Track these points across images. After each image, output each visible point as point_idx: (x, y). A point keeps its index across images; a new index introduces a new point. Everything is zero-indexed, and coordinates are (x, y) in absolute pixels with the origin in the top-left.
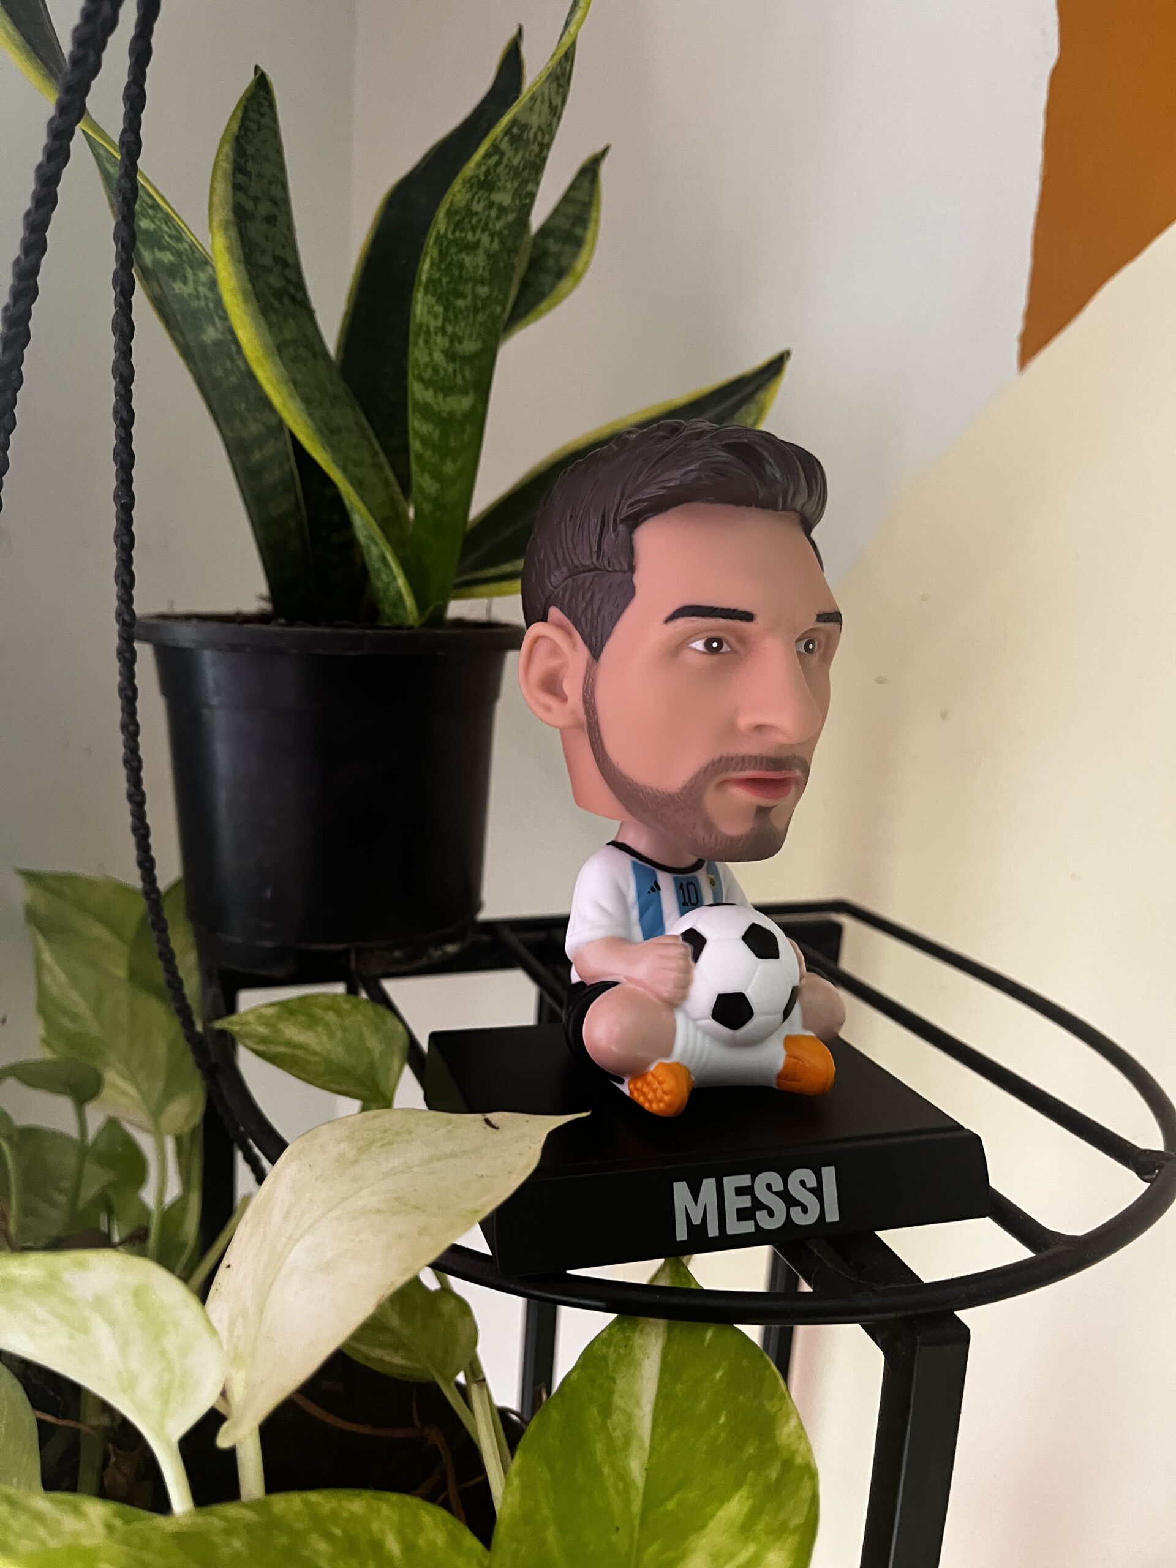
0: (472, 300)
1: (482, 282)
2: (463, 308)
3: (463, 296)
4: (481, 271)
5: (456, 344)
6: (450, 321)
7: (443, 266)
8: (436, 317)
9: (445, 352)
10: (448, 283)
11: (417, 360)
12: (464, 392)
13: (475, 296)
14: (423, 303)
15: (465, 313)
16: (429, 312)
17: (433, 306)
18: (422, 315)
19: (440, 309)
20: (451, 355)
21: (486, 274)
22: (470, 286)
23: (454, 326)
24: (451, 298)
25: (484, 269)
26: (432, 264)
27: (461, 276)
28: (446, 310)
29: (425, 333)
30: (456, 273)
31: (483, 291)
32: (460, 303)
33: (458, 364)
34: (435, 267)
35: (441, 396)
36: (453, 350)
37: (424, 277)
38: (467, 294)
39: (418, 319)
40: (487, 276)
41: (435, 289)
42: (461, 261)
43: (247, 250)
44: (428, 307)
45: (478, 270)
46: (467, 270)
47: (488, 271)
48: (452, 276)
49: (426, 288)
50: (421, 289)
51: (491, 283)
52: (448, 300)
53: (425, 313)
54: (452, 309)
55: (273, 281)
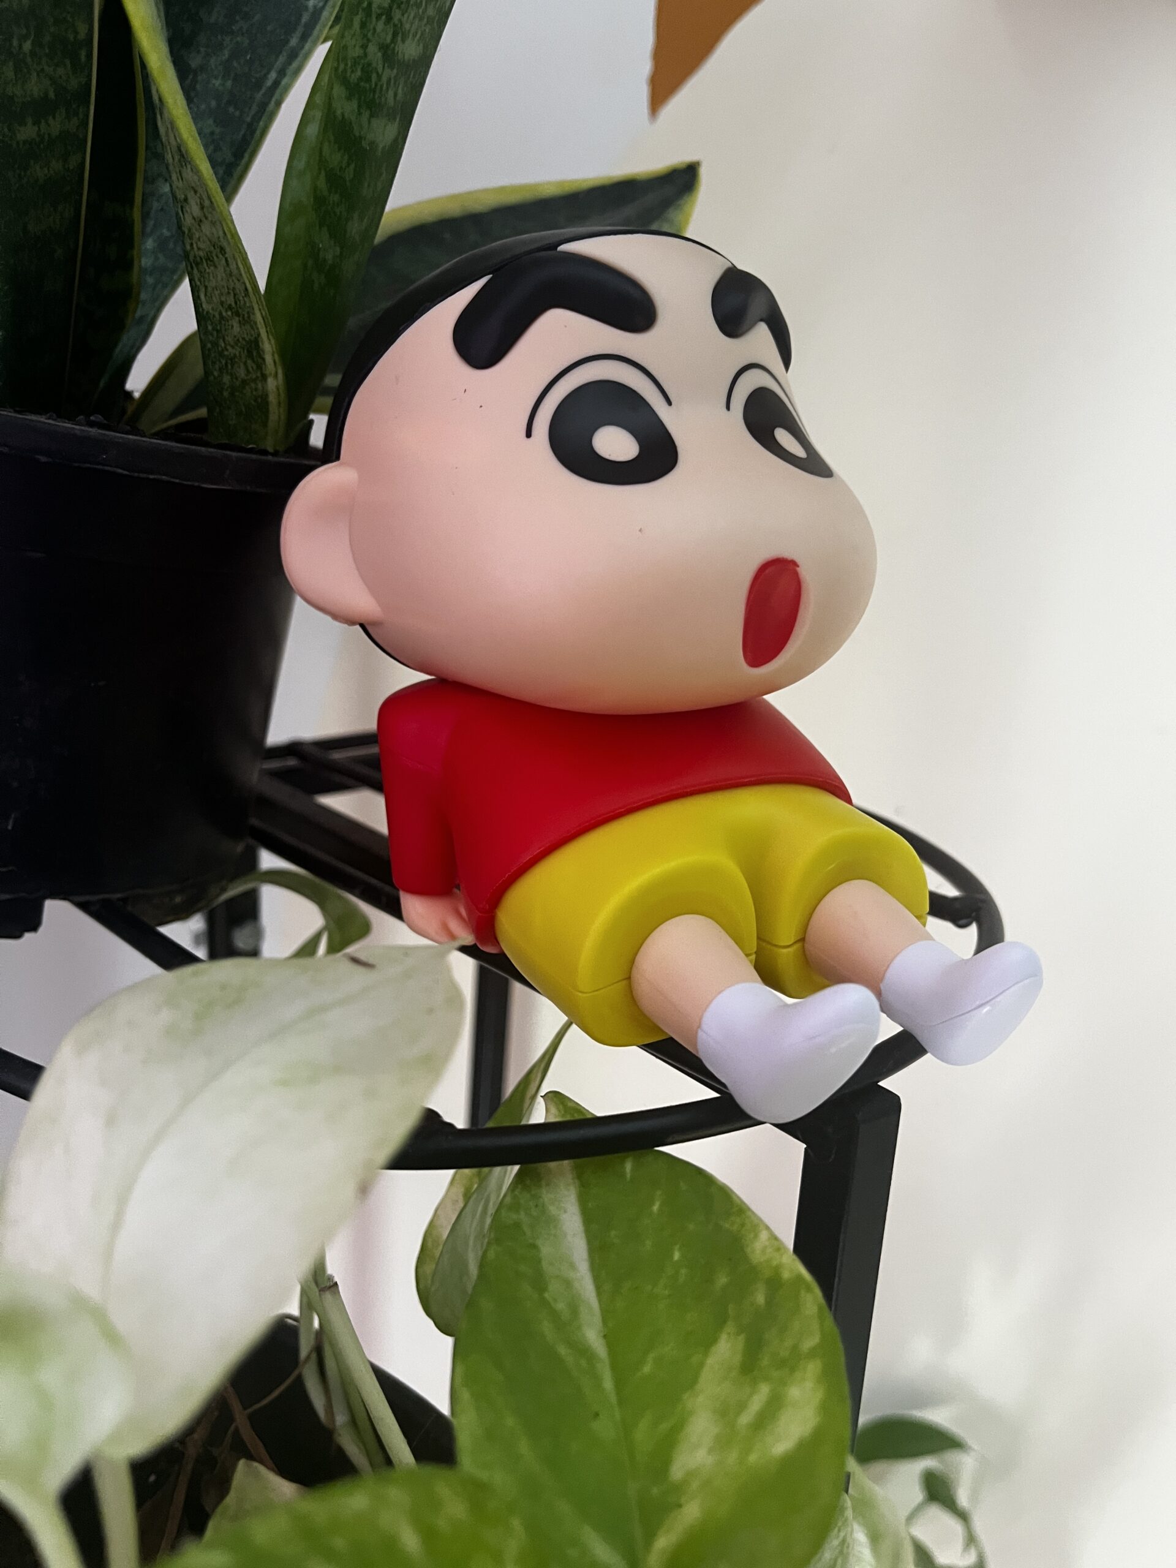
35: (366, 114)
36: (394, 49)
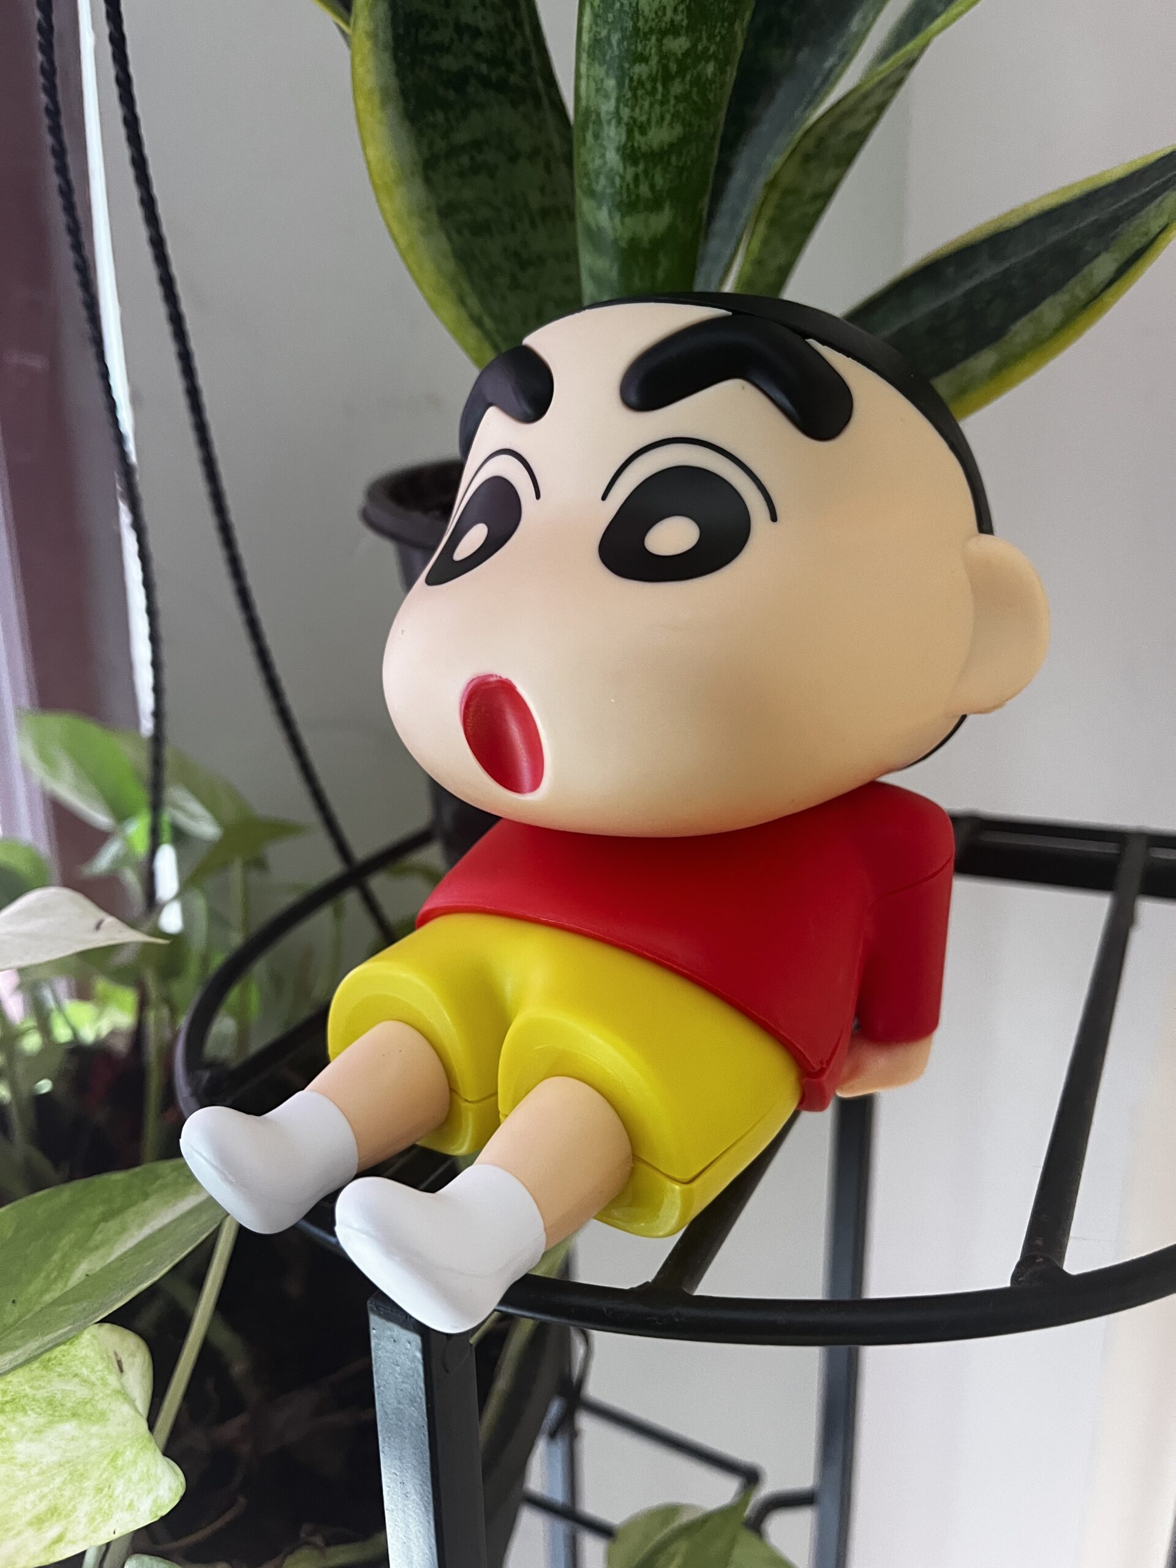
0: (659, 62)
1: (673, 30)
2: (644, 77)
3: (643, 59)
4: (669, 13)
5: (637, 136)
6: (626, 105)
7: (610, 17)
8: (607, 96)
9: (622, 150)
10: (620, 42)
11: (585, 164)
12: (656, 205)
14: (588, 76)
15: (649, 86)
16: (598, 90)
17: (602, 80)
18: (588, 97)
19: (611, 83)
20: (630, 154)
21: (681, 18)
22: (654, 39)
23: (633, 110)
24: (627, 65)
25: (675, 10)
26: (596, 16)
27: (636, 29)
28: (620, 85)
29: (594, 123)
30: (630, 24)
31: (679, 45)
32: (639, 70)
33: (641, 166)
34: (599, 21)
35: (617, 217)
36: (633, 146)
37: (586, 38)
38: (650, 55)
39: (584, 103)
40: (683, 20)
41: (604, 55)
42: (634, 5)
43: (401, 31)
44: (596, 83)
45: (664, 14)
46: (644, 17)
47: (683, 11)
48: (623, 30)
49: (592, 56)
50: (584, 56)
51: (691, 29)
52: (621, 67)
53: (593, 93)
54: (627, 81)
55: (449, 63)
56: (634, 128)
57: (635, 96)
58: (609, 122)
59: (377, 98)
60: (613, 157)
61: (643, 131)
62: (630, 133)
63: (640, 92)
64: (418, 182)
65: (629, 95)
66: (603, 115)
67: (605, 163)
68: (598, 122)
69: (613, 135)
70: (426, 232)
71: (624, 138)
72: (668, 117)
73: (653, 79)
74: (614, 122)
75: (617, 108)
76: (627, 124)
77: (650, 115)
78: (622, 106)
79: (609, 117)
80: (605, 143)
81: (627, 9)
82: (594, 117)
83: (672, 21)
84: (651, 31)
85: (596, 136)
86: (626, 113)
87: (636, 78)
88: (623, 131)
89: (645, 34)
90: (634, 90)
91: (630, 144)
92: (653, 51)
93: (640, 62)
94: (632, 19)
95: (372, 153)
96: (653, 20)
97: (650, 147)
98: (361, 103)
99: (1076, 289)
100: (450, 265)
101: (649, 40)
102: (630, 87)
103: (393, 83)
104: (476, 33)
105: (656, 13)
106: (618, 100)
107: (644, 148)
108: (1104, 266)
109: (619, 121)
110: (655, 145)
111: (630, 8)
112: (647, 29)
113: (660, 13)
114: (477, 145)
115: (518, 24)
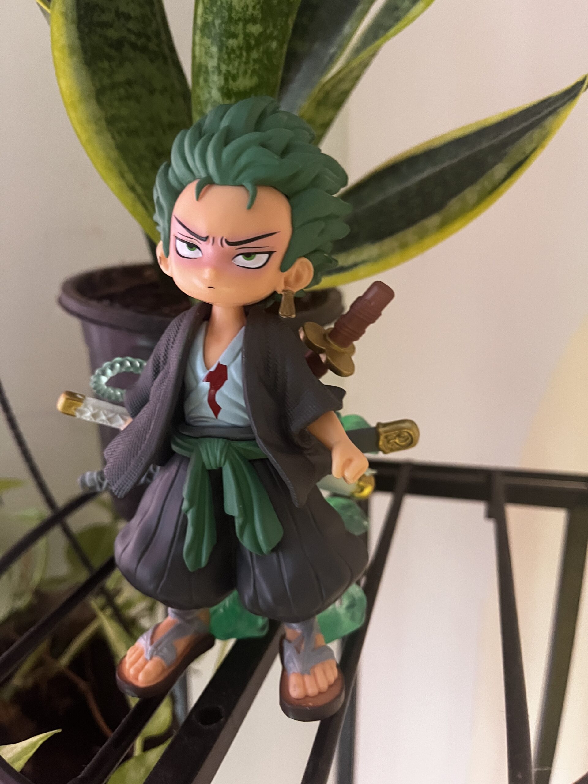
0: (244, 38)
1: (253, 20)
2: (235, 48)
3: (234, 36)
4: (250, 9)
5: (231, 82)
6: (224, 62)
7: (215, 9)
8: (212, 57)
9: (221, 90)
10: (220, 25)
11: (198, 97)
13: (247, 36)
14: (200, 45)
15: (238, 53)
16: (207, 53)
17: (209, 47)
19: (214, 50)
20: (226, 92)
21: (257, 13)
22: (241, 24)
23: (228, 66)
24: (224, 39)
25: (254, 8)
26: (205, 9)
27: (230, 18)
28: (220, 50)
30: (226, 14)
31: (255, 29)
32: (232, 42)
34: (208, 11)
36: (228, 89)
37: (199, 21)
38: (239, 34)
39: (197, 60)
40: (258, 14)
41: (210, 32)
42: (229, 3)
43: (82, 12)
44: (205, 48)
45: (248, 10)
46: (236, 11)
47: (258, 9)
48: (223, 18)
49: (202, 31)
50: (198, 32)
51: (264, 21)
52: (221, 41)
53: (203, 54)
54: (224, 49)
55: (112, 33)
56: (229, 77)
57: (229, 57)
58: (213, 72)
59: (66, 51)
60: (216, 94)
61: (234, 78)
62: (226, 80)
63: (232, 56)
64: (93, 102)
65: (226, 57)
66: (210, 69)
67: (211, 97)
68: (207, 72)
69: (216, 80)
70: (99, 133)
71: (222, 82)
72: (249, 72)
73: (240, 48)
74: (216, 73)
75: (219, 65)
76: (225, 75)
77: (238, 69)
78: (222, 64)
79: (213, 69)
80: (211, 85)
81: (225, 5)
82: (203, 69)
83: (252, 15)
84: (239, 19)
85: (206, 81)
86: (224, 68)
87: (230, 47)
88: (222, 78)
89: (236, 21)
90: (229, 54)
91: (226, 87)
92: (241, 32)
93: (233, 38)
94: (227, 11)
95: (63, 84)
96: (241, 13)
97: (239, 89)
98: (57, 53)
99: (485, 183)
100: (114, 154)
101: (238, 25)
102: (227, 53)
103: (77, 43)
104: (128, 17)
105: (243, 9)
106: (219, 59)
107: (235, 89)
108: (500, 170)
109: (220, 72)
110: (242, 88)
111: (226, 5)
112: (237, 18)
113: (245, 9)
114: (129, 83)
115: (154, 15)
